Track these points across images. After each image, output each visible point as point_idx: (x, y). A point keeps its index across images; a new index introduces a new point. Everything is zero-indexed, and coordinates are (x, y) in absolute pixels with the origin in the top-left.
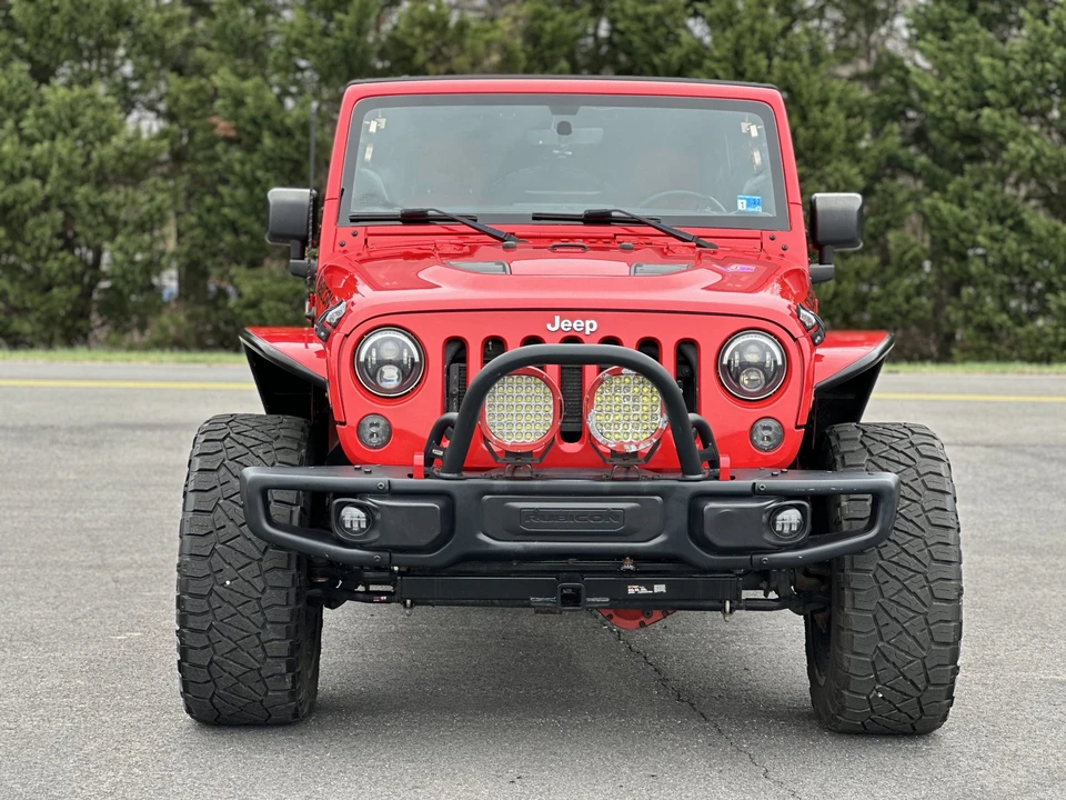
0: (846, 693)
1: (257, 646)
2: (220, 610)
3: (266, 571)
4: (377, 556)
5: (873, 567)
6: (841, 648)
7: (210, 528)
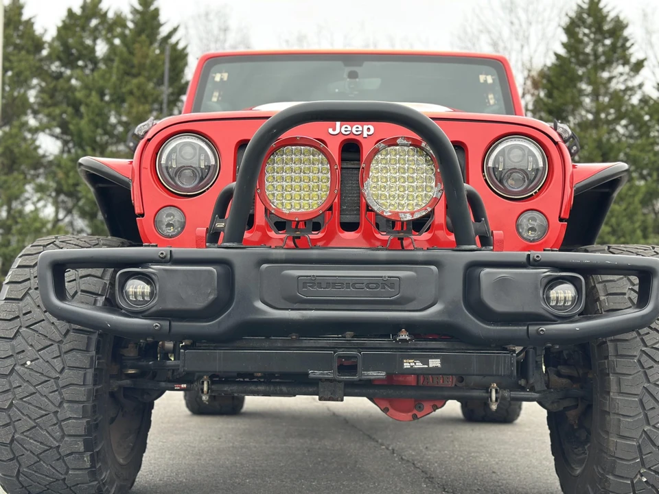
0: (611, 477)
1: (55, 425)
2: (20, 389)
3: (66, 353)
4: (156, 323)
5: (637, 353)
6: (607, 433)
7: (17, 314)
